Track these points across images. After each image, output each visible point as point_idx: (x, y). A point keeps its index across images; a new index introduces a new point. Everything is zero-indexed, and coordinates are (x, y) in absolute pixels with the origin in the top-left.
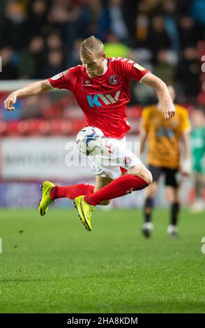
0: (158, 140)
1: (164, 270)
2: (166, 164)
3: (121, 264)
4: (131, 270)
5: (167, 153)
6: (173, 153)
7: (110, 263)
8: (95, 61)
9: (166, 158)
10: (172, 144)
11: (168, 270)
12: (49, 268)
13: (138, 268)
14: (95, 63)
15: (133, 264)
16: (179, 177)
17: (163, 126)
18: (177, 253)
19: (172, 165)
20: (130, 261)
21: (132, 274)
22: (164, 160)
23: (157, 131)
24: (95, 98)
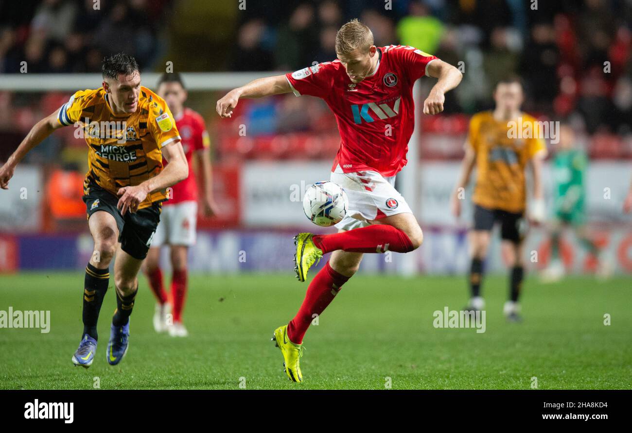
0: (492, 167)
1: (498, 371)
2: (502, 205)
3: (431, 361)
4: (445, 371)
5: (505, 188)
6: (514, 188)
7: (413, 360)
8: (359, 59)
9: (503, 194)
10: (513, 174)
11: (504, 372)
12: (317, 366)
13: (457, 368)
14: (359, 62)
15: (449, 362)
16: (522, 226)
17: (500, 144)
18: (518, 346)
19: (513, 206)
20: (445, 356)
21: (448, 377)
22: (500, 198)
23: (490, 151)
24: (363, 109)
